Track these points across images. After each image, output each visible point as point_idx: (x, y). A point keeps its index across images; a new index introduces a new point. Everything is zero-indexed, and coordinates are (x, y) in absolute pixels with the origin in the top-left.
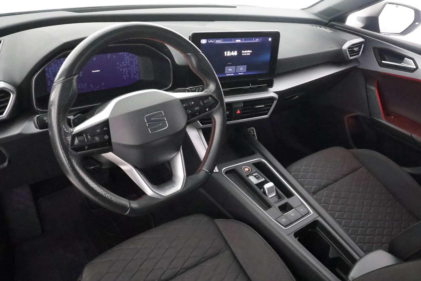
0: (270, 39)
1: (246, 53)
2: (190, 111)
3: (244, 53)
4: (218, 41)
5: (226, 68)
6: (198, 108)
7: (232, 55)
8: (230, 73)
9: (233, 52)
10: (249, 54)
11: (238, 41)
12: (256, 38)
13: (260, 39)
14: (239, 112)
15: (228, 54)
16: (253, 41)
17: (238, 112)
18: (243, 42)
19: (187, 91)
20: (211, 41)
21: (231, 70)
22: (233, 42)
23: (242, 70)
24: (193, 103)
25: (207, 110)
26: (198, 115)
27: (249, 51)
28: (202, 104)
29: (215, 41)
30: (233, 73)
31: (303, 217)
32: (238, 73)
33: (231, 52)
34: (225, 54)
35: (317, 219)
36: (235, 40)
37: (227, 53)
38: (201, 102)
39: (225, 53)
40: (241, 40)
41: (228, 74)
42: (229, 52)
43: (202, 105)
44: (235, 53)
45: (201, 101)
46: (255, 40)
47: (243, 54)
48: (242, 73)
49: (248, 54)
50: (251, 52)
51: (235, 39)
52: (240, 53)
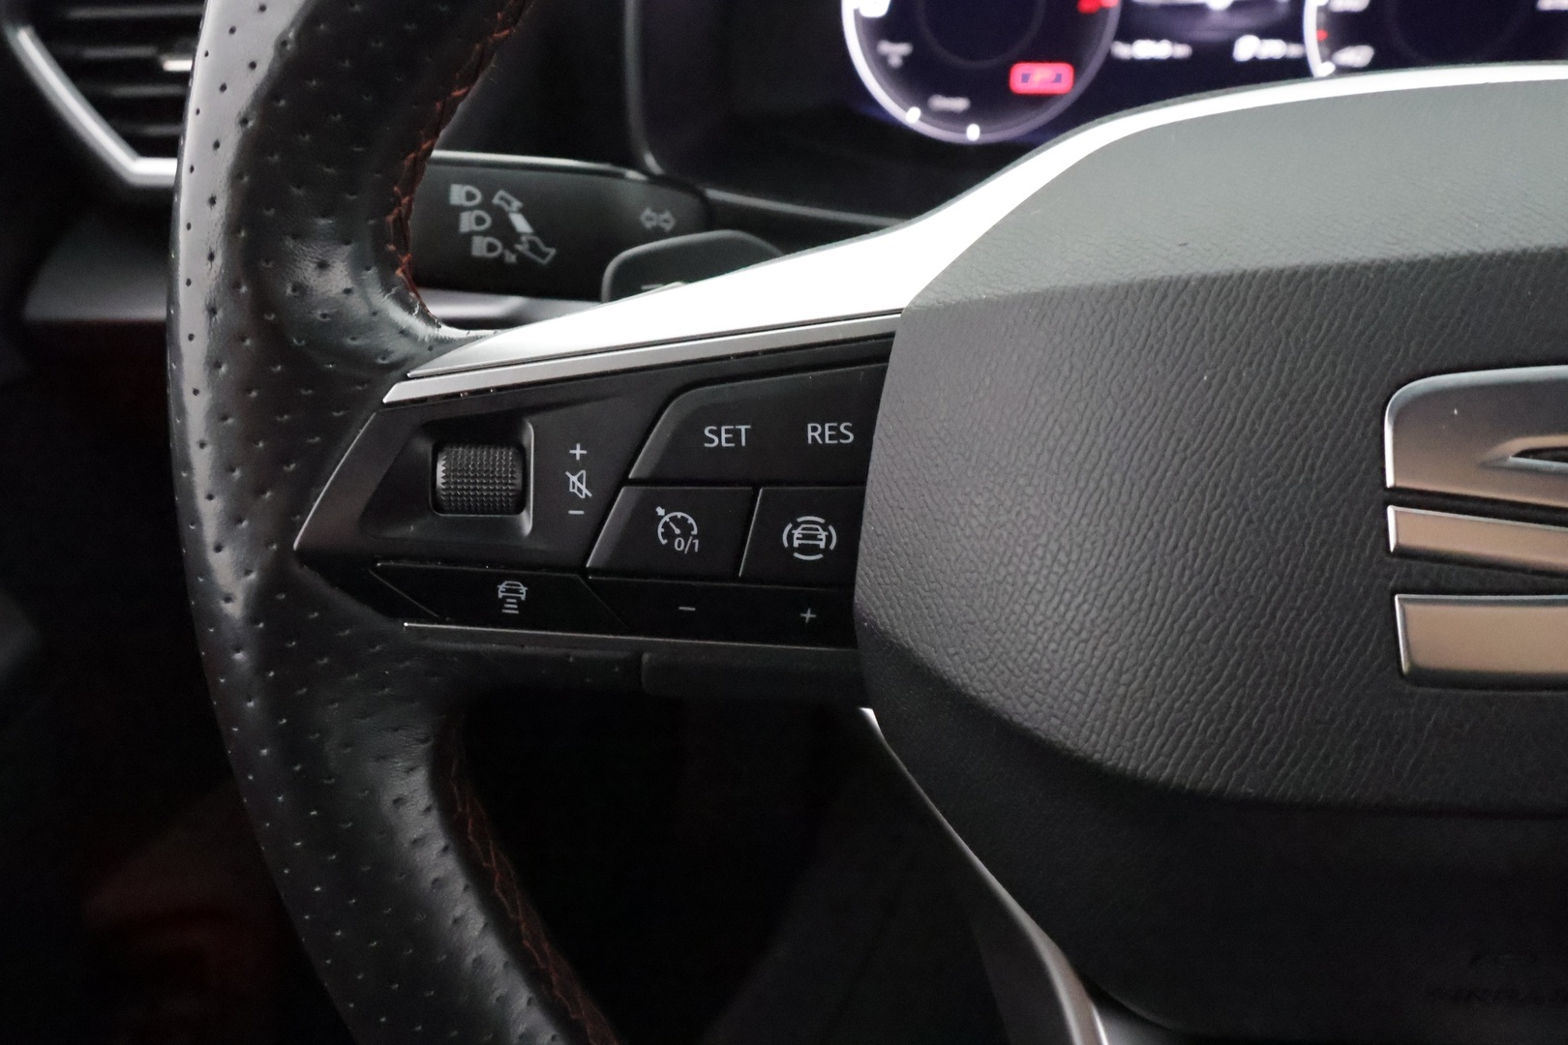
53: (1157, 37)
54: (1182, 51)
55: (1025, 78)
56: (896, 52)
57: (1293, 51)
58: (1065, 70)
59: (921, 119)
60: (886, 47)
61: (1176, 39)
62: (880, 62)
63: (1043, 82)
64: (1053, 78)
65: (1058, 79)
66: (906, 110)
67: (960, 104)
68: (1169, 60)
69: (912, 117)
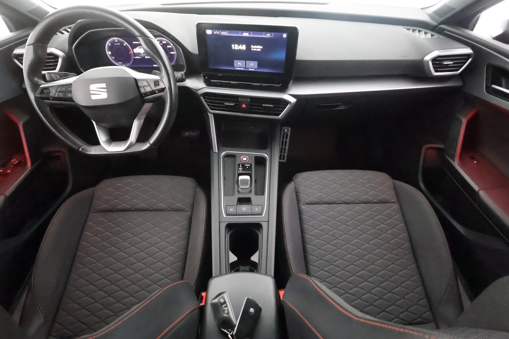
0: (285, 36)
1: (256, 49)
2: (143, 91)
3: (254, 48)
4: (224, 33)
5: (235, 61)
6: (149, 89)
7: (240, 49)
8: (240, 68)
9: (241, 45)
10: (260, 50)
11: (246, 34)
12: (268, 33)
13: (271, 35)
14: (245, 106)
15: (236, 47)
16: (264, 36)
18: (252, 36)
20: (216, 32)
21: (240, 64)
22: (240, 35)
23: (252, 66)
24: (145, 83)
25: (157, 92)
27: (259, 47)
29: (221, 33)
30: (243, 68)
31: (252, 215)
32: (249, 68)
33: (239, 45)
34: (232, 48)
35: (262, 223)
36: (242, 33)
37: (234, 47)
39: (233, 46)
40: (250, 34)
41: (237, 67)
42: (236, 45)
44: (243, 47)
46: (265, 35)
47: (252, 49)
48: (253, 68)
49: (257, 50)
50: (262, 47)
51: (242, 31)
52: (248, 48)
53: (138, 56)
56: (113, 58)
67: (121, 63)
68: (140, 58)
69: (117, 64)
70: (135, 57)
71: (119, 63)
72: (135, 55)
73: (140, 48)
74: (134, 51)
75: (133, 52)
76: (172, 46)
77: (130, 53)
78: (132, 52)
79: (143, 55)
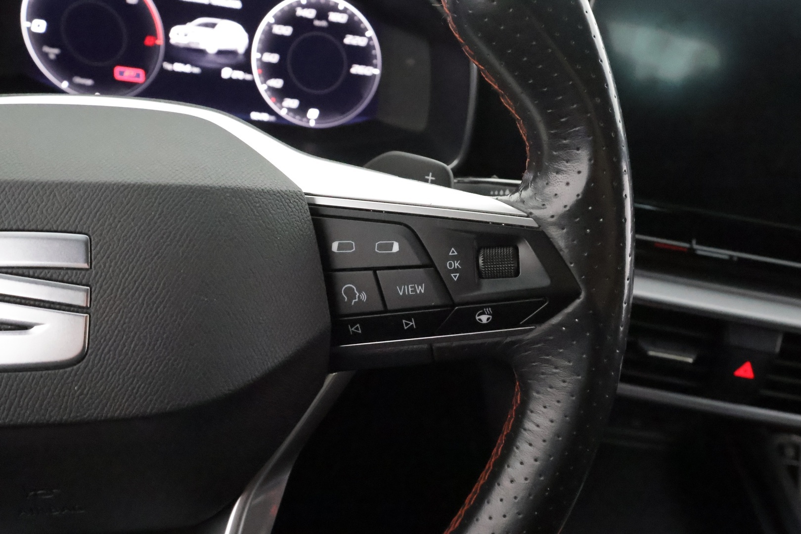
2: (364, 297)
6: (421, 289)
14: (750, 374)
17: (745, 371)
19: (430, 178)
24: (396, 248)
25: (484, 319)
26: (411, 333)
28: (455, 271)
38: (454, 258)
43: (455, 277)
45: (453, 252)
53: (185, 62)
54: (196, 70)
55: (122, 73)
56: (53, 52)
57: (248, 77)
58: (141, 72)
59: (69, 87)
60: (46, 49)
61: (193, 65)
62: (44, 56)
63: (130, 76)
64: (135, 75)
65: (138, 76)
66: (61, 82)
67: (89, 82)
68: (191, 75)
69: (64, 85)
70: (168, 66)
71: (78, 80)
72: (175, 53)
73: (206, 25)
74: (171, 35)
75: (167, 38)
76: (370, 39)
77: (148, 41)
78: (160, 41)
79: (211, 62)
